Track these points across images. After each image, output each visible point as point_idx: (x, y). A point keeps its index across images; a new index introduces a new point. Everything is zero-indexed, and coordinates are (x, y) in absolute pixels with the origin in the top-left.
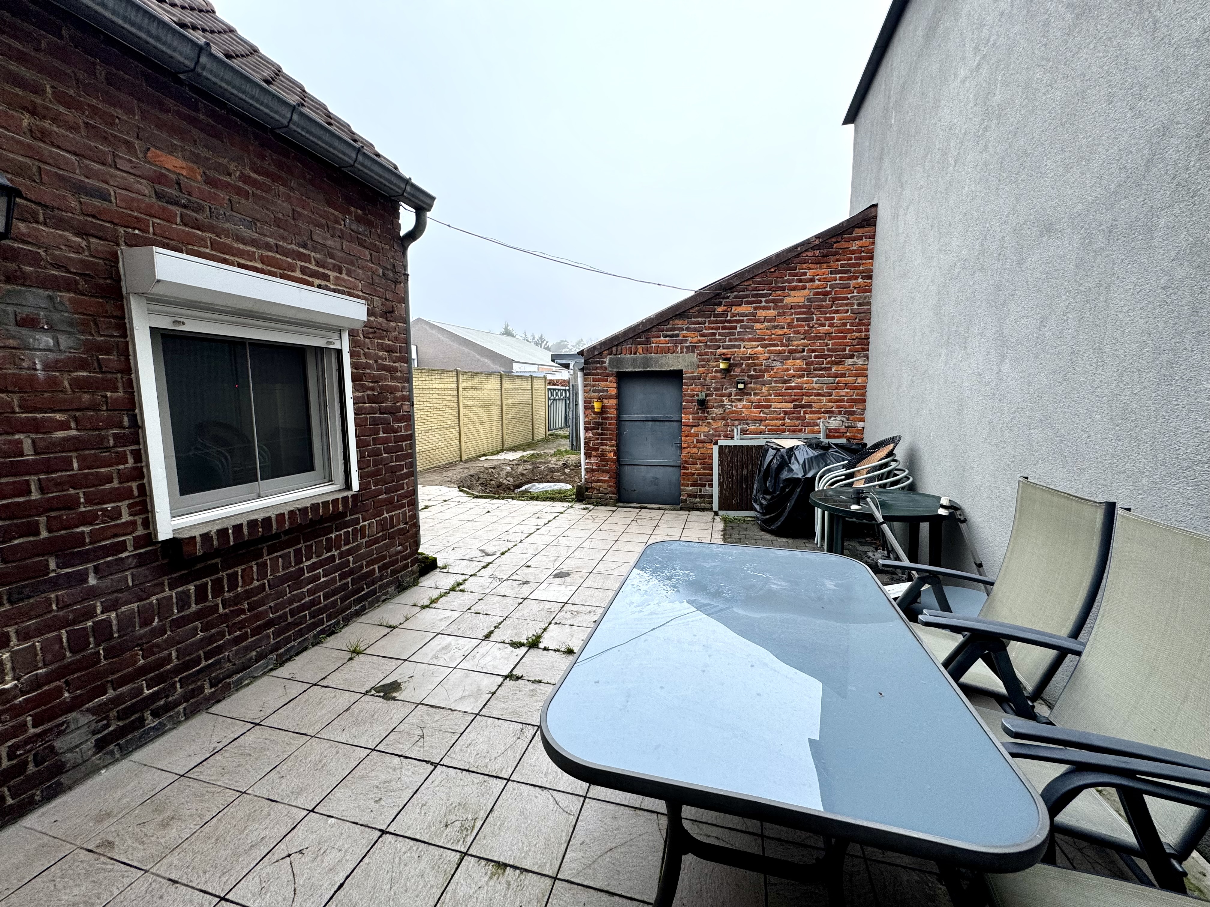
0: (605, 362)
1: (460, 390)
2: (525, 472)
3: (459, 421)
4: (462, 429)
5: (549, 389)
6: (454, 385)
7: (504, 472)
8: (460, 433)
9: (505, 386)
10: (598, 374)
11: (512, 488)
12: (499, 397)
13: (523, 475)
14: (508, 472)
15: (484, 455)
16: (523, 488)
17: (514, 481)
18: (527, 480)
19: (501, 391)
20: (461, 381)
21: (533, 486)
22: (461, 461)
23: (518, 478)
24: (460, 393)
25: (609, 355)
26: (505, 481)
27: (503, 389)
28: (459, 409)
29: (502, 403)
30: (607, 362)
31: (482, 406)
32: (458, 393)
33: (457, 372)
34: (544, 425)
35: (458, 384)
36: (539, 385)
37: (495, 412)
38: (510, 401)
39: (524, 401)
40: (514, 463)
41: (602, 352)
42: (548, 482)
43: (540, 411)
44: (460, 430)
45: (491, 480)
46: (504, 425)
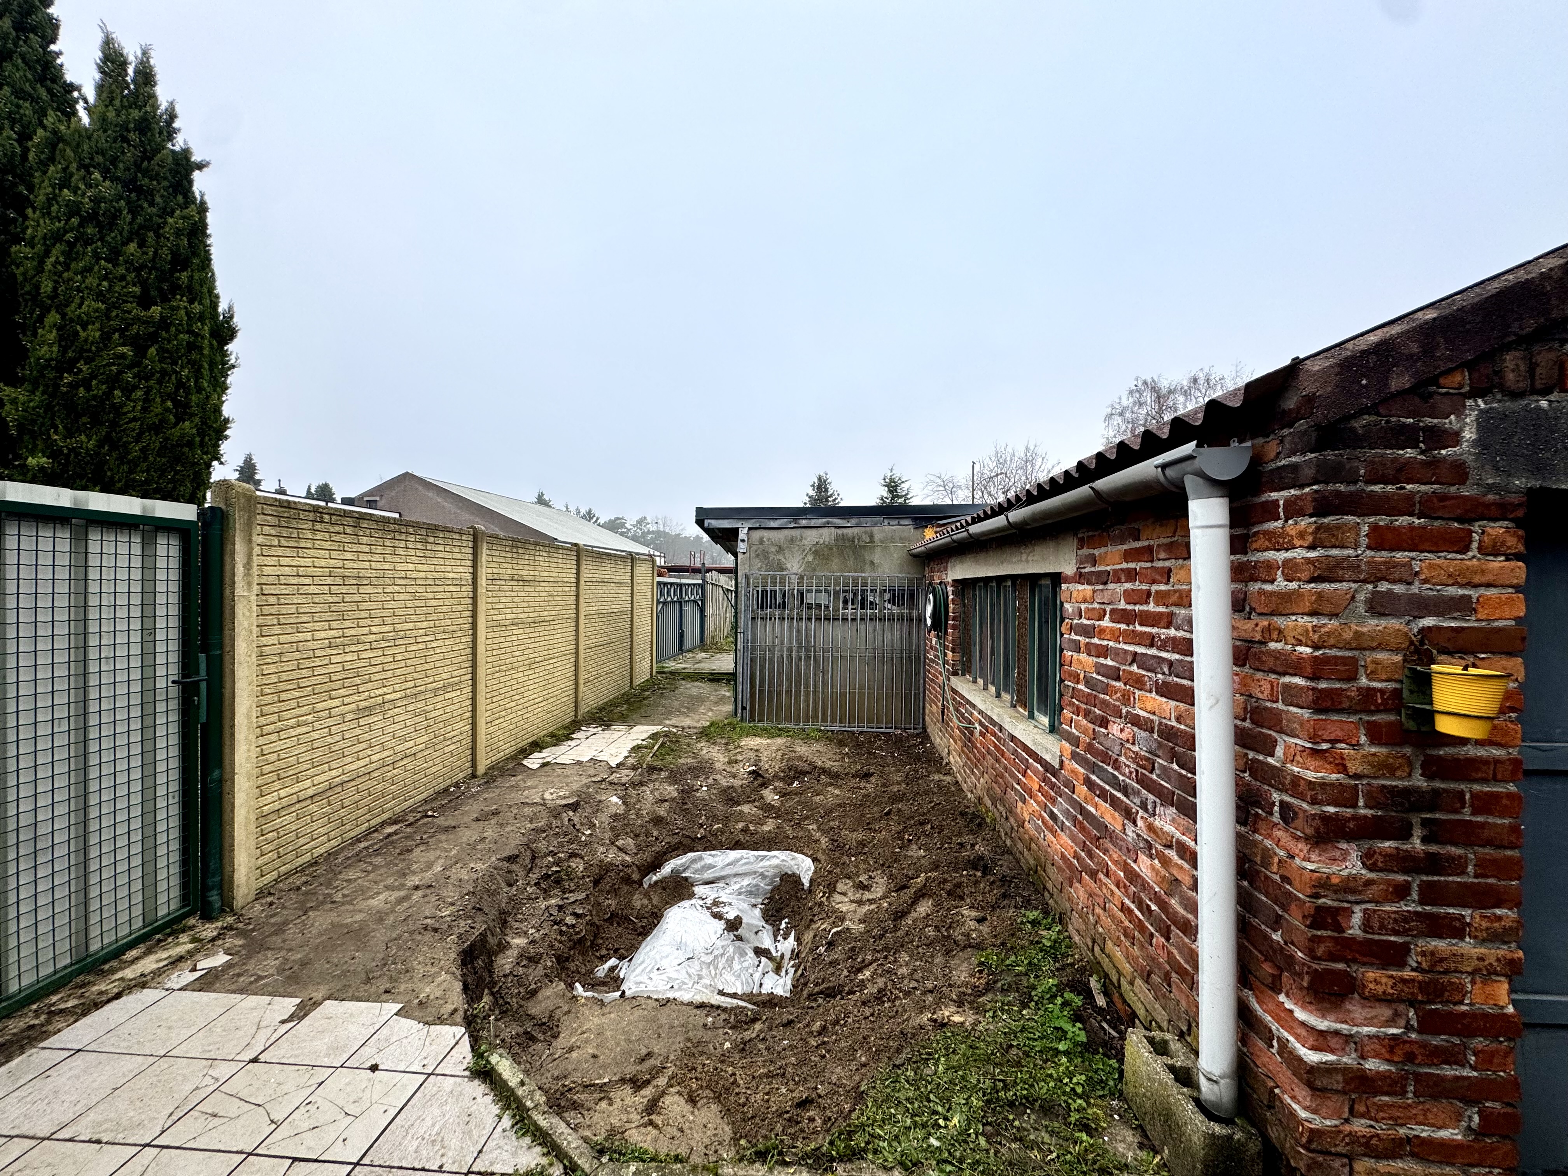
0: (1455, 438)
1: (482, 582)
2: (662, 811)
3: (474, 666)
4: (481, 687)
5: (659, 583)
6: (464, 571)
7: (602, 820)
8: (474, 699)
9: (586, 575)
10: (1407, 506)
11: (636, 877)
12: (572, 601)
13: (658, 821)
14: (615, 817)
15: (537, 746)
16: (667, 869)
17: (639, 848)
18: (675, 840)
19: (578, 587)
20: (484, 558)
21: (694, 861)
22: (474, 776)
23: (648, 834)
24: (481, 591)
25: (1475, 394)
26: (612, 856)
27: (582, 583)
28: (475, 635)
29: (577, 614)
30: (1469, 434)
31: (535, 623)
32: (475, 591)
33: (476, 537)
34: (648, 653)
35: (475, 566)
36: (643, 573)
37: (562, 635)
38: (593, 609)
39: (616, 608)
40: (625, 775)
41: (1434, 381)
42: (737, 845)
43: (645, 625)
44: (474, 692)
45: (573, 855)
46: (581, 660)
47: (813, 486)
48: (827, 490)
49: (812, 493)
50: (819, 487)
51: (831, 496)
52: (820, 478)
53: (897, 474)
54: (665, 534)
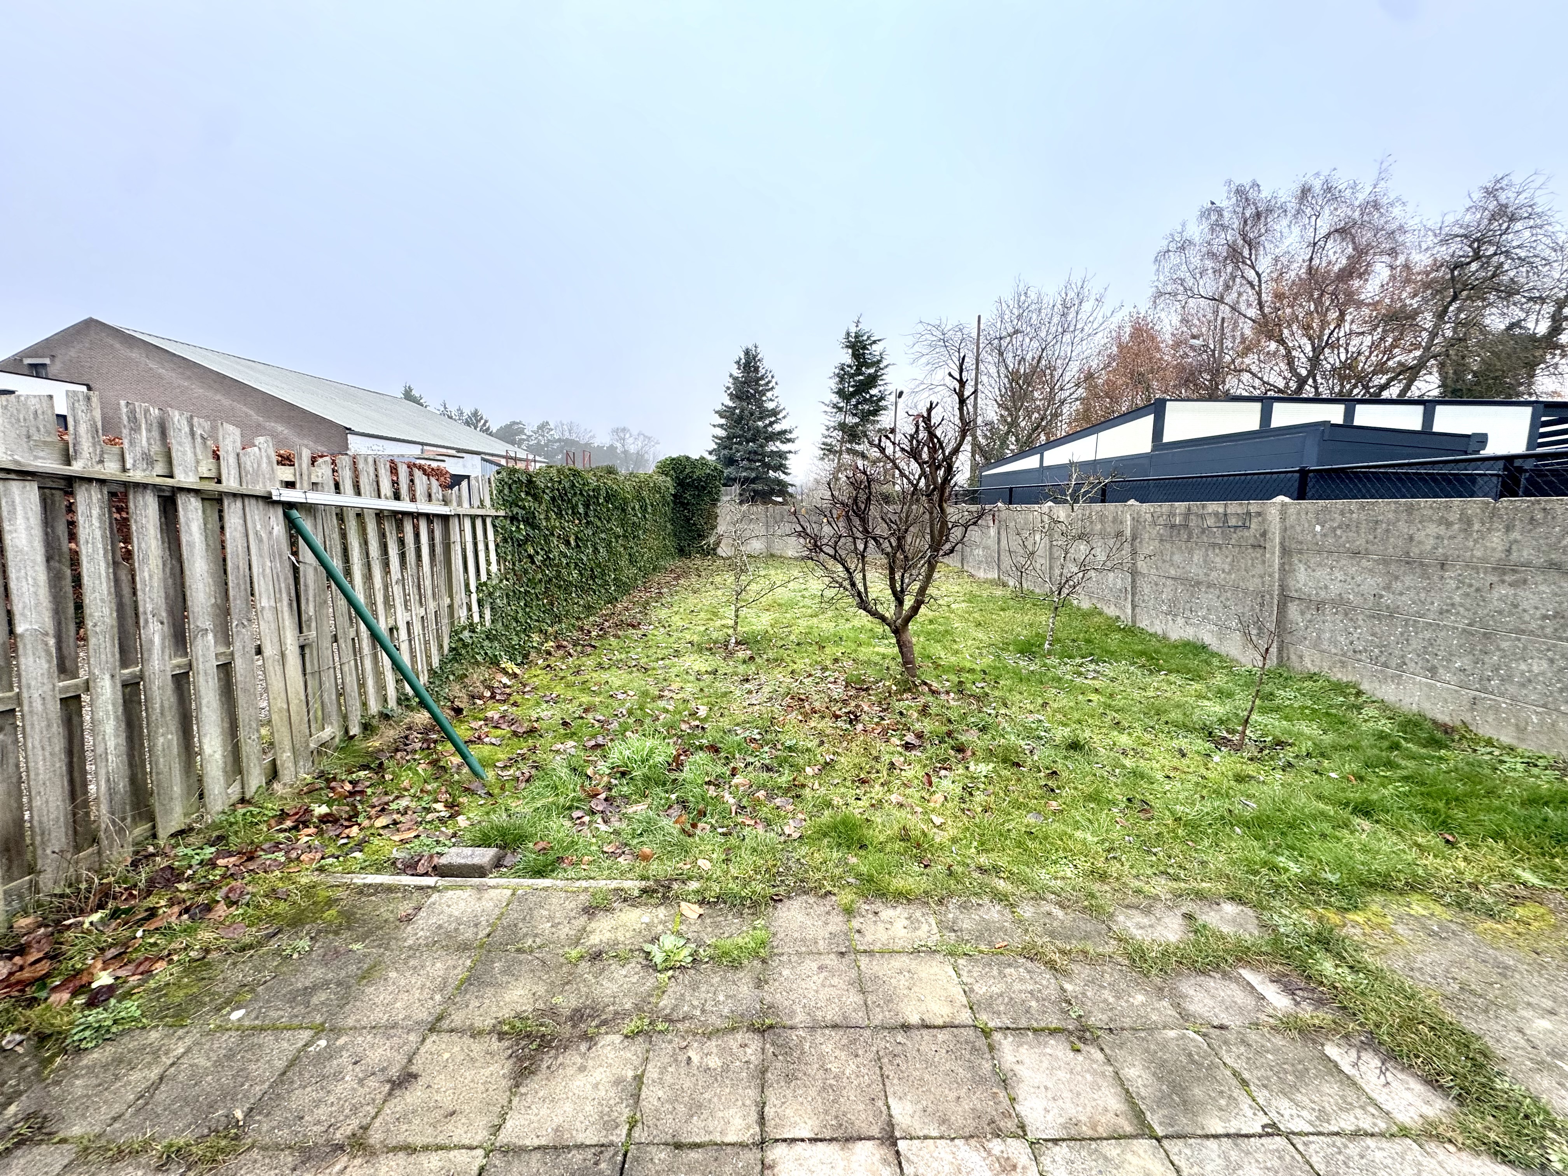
47: (738, 363)
48: (756, 369)
49: (737, 373)
50: (747, 365)
51: (762, 378)
52: (747, 353)
53: (864, 327)
54: (573, 443)
